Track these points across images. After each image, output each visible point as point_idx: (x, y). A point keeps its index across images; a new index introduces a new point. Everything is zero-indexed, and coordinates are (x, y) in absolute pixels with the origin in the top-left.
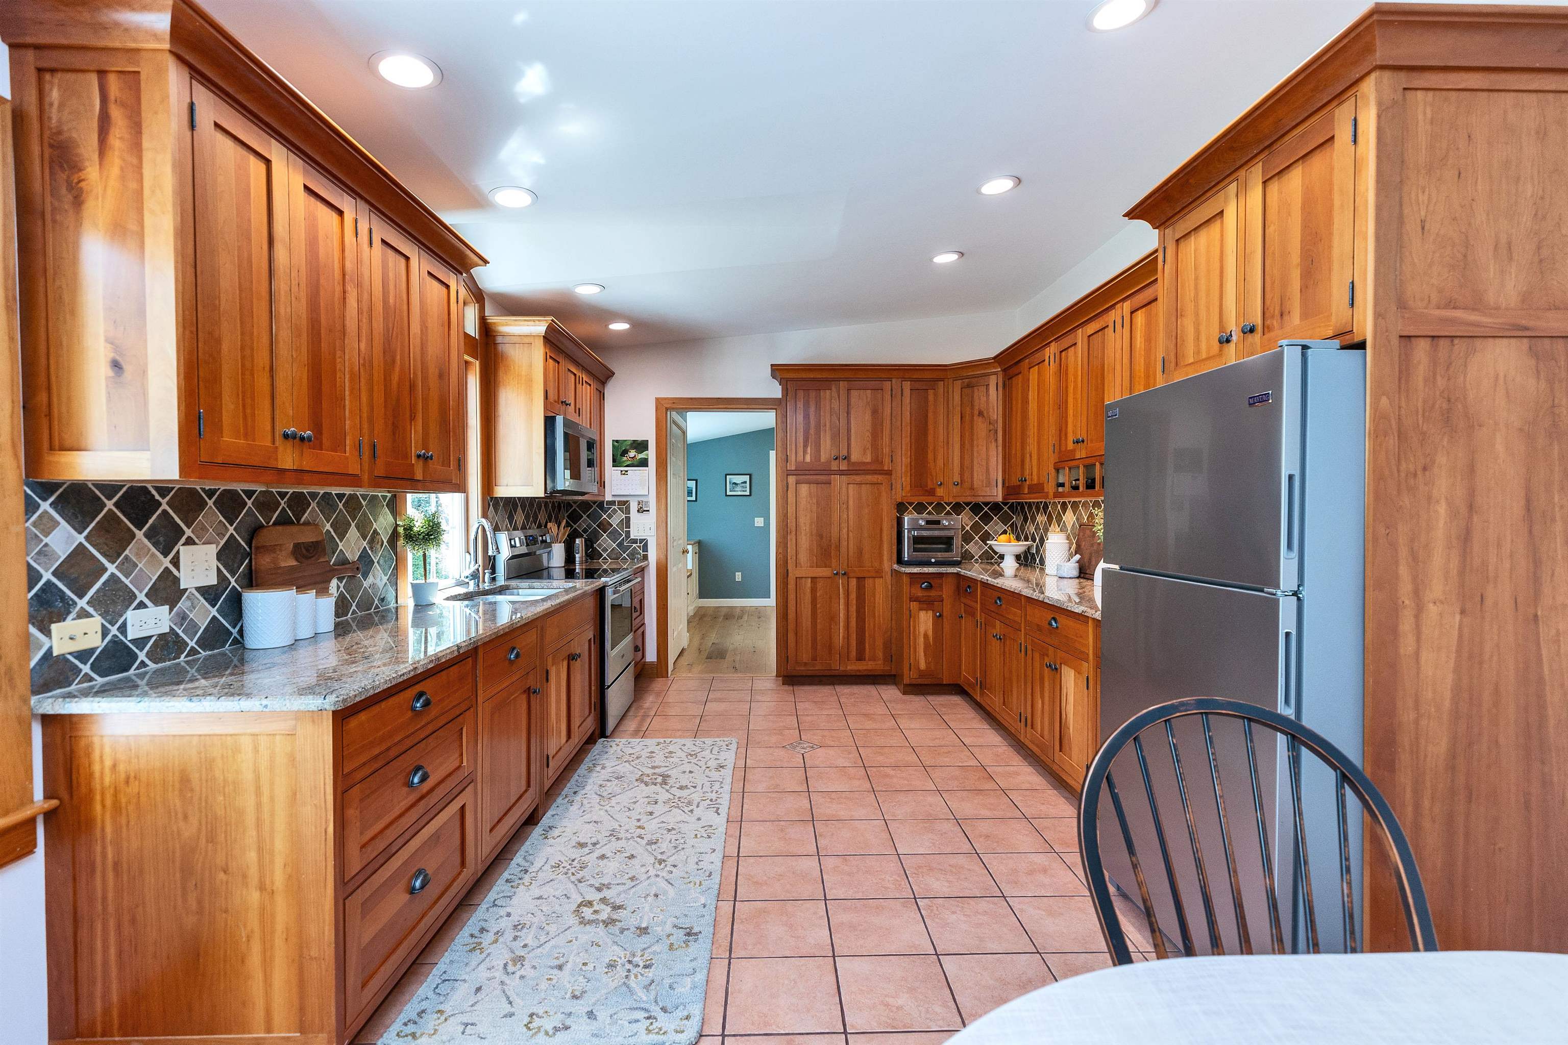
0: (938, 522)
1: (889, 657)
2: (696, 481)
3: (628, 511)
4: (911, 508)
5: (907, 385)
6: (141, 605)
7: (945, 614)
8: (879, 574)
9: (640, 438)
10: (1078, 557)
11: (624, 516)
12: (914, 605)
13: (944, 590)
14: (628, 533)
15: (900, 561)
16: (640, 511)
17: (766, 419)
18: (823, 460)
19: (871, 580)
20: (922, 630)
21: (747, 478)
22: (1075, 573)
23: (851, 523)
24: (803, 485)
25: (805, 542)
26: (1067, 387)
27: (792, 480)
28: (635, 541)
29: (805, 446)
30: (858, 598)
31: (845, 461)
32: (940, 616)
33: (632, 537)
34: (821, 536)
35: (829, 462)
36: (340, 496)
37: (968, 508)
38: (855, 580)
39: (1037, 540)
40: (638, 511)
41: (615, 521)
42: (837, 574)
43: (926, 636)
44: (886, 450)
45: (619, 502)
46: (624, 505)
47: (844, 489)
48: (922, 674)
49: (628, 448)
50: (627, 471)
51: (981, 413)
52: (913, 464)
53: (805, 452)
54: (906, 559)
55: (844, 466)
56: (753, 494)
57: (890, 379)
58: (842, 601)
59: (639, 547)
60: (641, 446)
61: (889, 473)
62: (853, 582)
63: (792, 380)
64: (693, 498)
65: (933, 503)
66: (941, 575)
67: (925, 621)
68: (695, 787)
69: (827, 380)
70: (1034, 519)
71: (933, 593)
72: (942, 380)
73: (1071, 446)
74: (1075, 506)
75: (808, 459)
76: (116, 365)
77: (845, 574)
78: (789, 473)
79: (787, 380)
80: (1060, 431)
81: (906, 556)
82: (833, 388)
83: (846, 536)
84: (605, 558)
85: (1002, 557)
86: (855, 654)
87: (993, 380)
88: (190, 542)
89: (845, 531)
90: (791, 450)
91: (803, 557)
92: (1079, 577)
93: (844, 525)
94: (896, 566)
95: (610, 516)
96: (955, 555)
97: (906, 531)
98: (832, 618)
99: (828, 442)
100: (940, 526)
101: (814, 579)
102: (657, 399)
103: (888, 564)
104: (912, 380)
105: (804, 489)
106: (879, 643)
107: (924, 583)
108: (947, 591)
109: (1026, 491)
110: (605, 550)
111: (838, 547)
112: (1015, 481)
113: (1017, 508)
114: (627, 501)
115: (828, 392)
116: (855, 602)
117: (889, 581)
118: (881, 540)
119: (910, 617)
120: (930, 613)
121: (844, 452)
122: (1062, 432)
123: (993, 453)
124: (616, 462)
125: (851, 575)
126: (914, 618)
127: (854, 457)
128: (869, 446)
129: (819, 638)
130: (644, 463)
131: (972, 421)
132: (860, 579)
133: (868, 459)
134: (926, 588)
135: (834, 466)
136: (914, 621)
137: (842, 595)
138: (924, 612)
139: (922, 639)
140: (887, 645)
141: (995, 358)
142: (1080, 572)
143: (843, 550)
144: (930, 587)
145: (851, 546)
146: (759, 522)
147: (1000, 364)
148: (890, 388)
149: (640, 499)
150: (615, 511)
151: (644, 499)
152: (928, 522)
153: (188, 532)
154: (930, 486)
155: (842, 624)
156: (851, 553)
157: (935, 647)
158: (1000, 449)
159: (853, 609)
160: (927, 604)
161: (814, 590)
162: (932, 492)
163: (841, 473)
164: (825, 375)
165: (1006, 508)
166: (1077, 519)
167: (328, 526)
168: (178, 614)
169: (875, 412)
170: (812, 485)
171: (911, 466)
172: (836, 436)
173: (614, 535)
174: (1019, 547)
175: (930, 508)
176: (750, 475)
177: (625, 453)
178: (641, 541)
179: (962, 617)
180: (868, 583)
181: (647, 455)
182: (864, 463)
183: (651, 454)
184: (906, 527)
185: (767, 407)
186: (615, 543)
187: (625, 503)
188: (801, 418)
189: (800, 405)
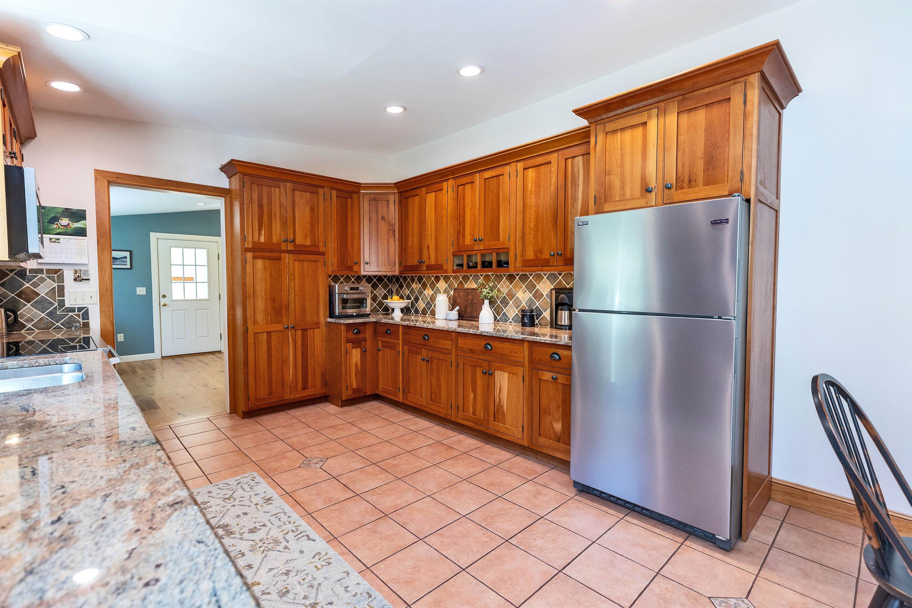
0: (357, 289)
1: (325, 384)
3: (61, 278)
5: (334, 193)
7: (367, 349)
8: (317, 325)
9: (75, 206)
10: (458, 308)
11: (55, 285)
12: (349, 345)
13: (367, 333)
14: (62, 303)
15: (332, 315)
16: (78, 279)
18: (274, 241)
19: (311, 330)
20: (354, 362)
21: (127, 254)
22: (457, 317)
23: (297, 289)
24: (260, 260)
25: (260, 305)
26: (464, 207)
27: (249, 255)
28: (72, 310)
29: (260, 230)
30: (303, 344)
31: (292, 243)
32: (366, 350)
33: (67, 305)
34: (274, 300)
35: (279, 244)
37: (364, 279)
38: (300, 331)
40: (75, 280)
41: (43, 290)
42: (288, 328)
43: (356, 365)
44: (321, 238)
45: (48, 271)
46: (56, 273)
47: (291, 264)
48: (355, 391)
49: (58, 215)
50: (59, 239)
51: (383, 218)
52: (339, 248)
53: (260, 235)
54: (337, 314)
55: (291, 247)
56: (134, 265)
57: (322, 187)
58: (291, 348)
59: (78, 315)
60: (80, 215)
61: (323, 254)
62: (299, 333)
65: (343, 276)
66: (365, 324)
67: (356, 355)
68: (264, 525)
69: (276, 180)
70: (408, 286)
71: (360, 336)
72: (356, 193)
73: (468, 242)
75: (262, 240)
77: (293, 327)
78: (247, 250)
79: (244, 174)
81: (337, 312)
82: (282, 187)
83: (293, 299)
84: (29, 329)
85: (393, 310)
86: (301, 385)
87: (392, 198)
89: (292, 296)
90: (248, 231)
91: (260, 317)
92: (458, 319)
93: (292, 291)
94: (329, 320)
95: (35, 285)
96: (368, 310)
97: (337, 295)
98: (284, 362)
99: (278, 229)
100: (359, 291)
101: (269, 333)
103: (324, 318)
104: (338, 190)
105: (260, 263)
106: (319, 375)
107: (355, 330)
108: (368, 334)
109: (425, 268)
110: (29, 320)
111: (288, 309)
113: (392, 280)
114: (60, 270)
115: (277, 189)
116: (300, 347)
117: (324, 330)
118: (318, 302)
119: (347, 354)
120: (359, 350)
121: (291, 237)
122: (460, 234)
123: (392, 243)
124: (43, 230)
125: (298, 328)
126: (349, 354)
127: (299, 241)
128: (309, 233)
129: (274, 378)
130: (82, 232)
131: (377, 223)
132: (304, 330)
133: (308, 243)
134: (357, 333)
135: (283, 248)
136: (349, 356)
137: (291, 344)
138: (355, 349)
139: (354, 368)
140: (323, 375)
141: (395, 184)
142: (459, 317)
143: (292, 309)
144: (358, 332)
145: (297, 306)
146: (141, 291)
147: (398, 188)
148: (323, 194)
149: (77, 268)
150: (42, 280)
151: (83, 268)
152: (352, 289)
154: (349, 264)
155: (291, 365)
156: (297, 312)
157: (362, 373)
158: (397, 242)
159: (299, 352)
160: (357, 343)
161: (269, 342)
162: (350, 268)
163: (289, 252)
165: (385, 280)
166: (449, 286)
169: (312, 209)
170: (266, 260)
171: (337, 250)
172: (284, 224)
173: (42, 304)
174: (404, 303)
175: (342, 279)
176: (131, 252)
177: (54, 220)
178: (80, 309)
179: (380, 350)
180: (310, 333)
181: (86, 225)
182: (306, 245)
183: (91, 224)
184: (337, 292)
185: (217, 194)
186: (43, 313)
187: (56, 271)
188: (256, 208)
189: (255, 196)
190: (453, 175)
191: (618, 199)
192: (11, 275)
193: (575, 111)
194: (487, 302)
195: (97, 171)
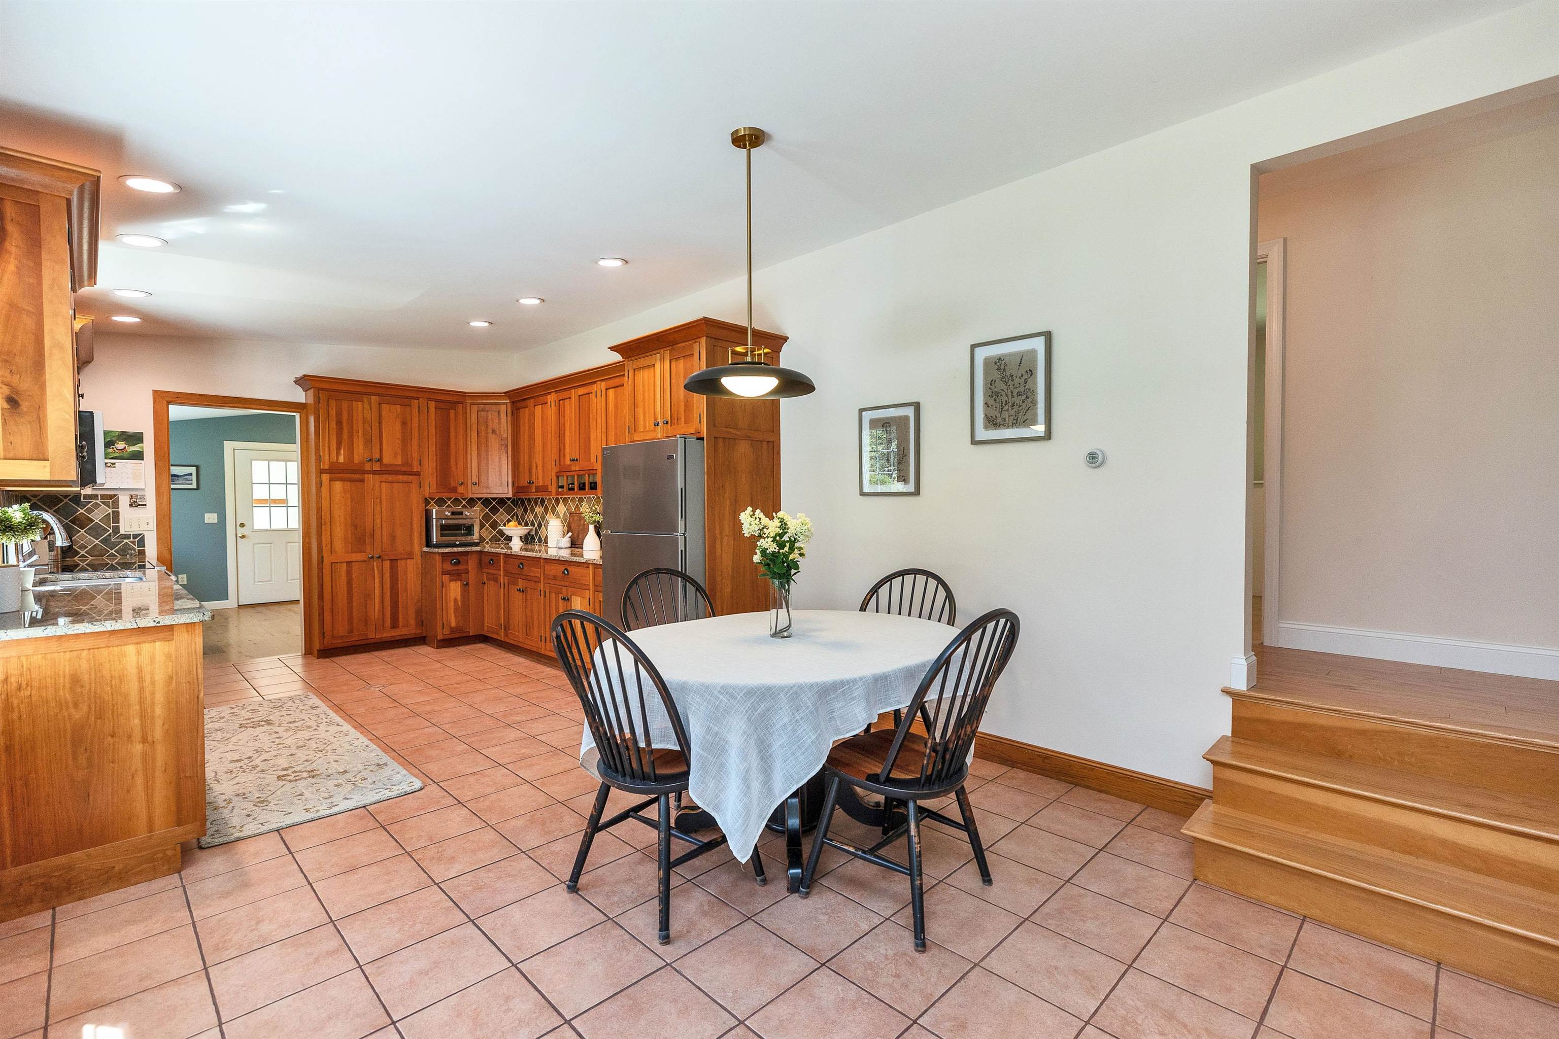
0: (461, 513)
1: (421, 623)
3: (116, 504)
4: (432, 502)
5: (432, 404)
7: (470, 582)
8: (410, 556)
9: (131, 429)
10: (570, 534)
11: (110, 511)
12: (446, 578)
13: (469, 564)
14: (116, 530)
15: (429, 544)
16: (134, 504)
18: (356, 461)
19: (403, 561)
20: (452, 597)
21: (193, 470)
22: (569, 545)
23: (384, 514)
24: (339, 482)
25: (339, 532)
26: (564, 424)
27: (325, 477)
28: (127, 537)
29: (338, 449)
30: (391, 577)
31: (378, 463)
32: (467, 584)
33: (122, 532)
34: (356, 527)
35: (362, 463)
37: (479, 502)
38: (388, 562)
39: (536, 525)
40: (131, 505)
41: (97, 516)
42: (372, 557)
43: (456, 601)
44: (415, 455)
45: (103, 497)
46: (111, 499)
47: (377, 486)
48: (453, 630)
49: (114, 439)
50: (115, 464)
51: (494, 432)
52: (438, 467)
53: (338, 454)
54: (435, 543)
55: (376, 467)
56: (202, 486)
57: (417, 398)
58: (377, 581)
59: (133, 543)
60: (136, 438)
61: (418, 474)
62: (387, 564)
63: (323, 389)
65: (451, 498)
66: (467, 553)
67: (455, 589)
69: (358, 393)
70: (532, 510)
71: (461, 567)
72: (462, 403)
73: (568, 462)
74: (565, 501)
75: (341, 459)
76: (12, 401)
77: (379, 557)
78: (322, 471)
79: (320, 389)
80: (560, 451)
81: (435, 540)
82: (365, 400)
83: (379, 525)
84: (83, 556)
85: (509, 539)
86: (389, 622)
87: (503, 407)
89: (378, 521)
90: (324, 451)
91: (339, 545)
92: (571, 547)
93: (378, 516)
94: (425, 549)
95: (90, 511)
96: (476, 537)
97: (434, 520)
98: (368, 596)
99: (361, 447)
100: (463, 516)
101: (349, 563)
103: (418, 547)
104: (437, 401)
105: (338, 486)
106: (412, 612)
107: (453, 560)
108: (472, 564)
109: (534, 490)
110: (83, 547)
111: (372, 536)
112: (524, 482)
113: (518, 503)
114: (115, 495)
115: (360, 404)
116: (388, 580)
117: (419, 561)
118: (412, 529)
119: (443, 587)
120: (459, 583)
121: (377, 456)
122: (561, 452)
123: (504, 462)
125: (385, 558)
126: (446, 587)
127: (387, 460)
128: (399, 451)
129: (355, 614)
130: (139, 456)
131: (487, 437)
132: (393, 561)
133: (399, 462)
134: (455, 564)
135: (368, 467)
136: (446, 591)
137: (376, 576)
138: (454, 582)
139: (452, 604)
140: (419, 613)
141: (505, 393)
142: (572, 544)
143: (377, 536)
144: (458, 563)
145: (384, 533)
146: (211, 518)
147: (509, 398)
148: (417, 406)
149: (133, 493)
150: (97, 506)
151: (139, 493)
152: (453, 513)
154: (453, 484)
155: (377, 600)
156: (384, 540)
157: (464, 609)
158: (510, 459)
159: (387, 586)
160: (456, 575)
161: (349, 572)
162: (454, 490)
163: (374, 472)
164: (358, 389)
165: (509, 502)
166: (567, 509)
169: (404, 423)
170: (345, 483)
171: (437, 469)
172: (368, 441)
173: (96, 531)
174: (523, 530)
175: (449, 502)
176: (198, 468)
177: (110, 444)
178: (135, 536)
179: (485, 583)
180: (401, 564)
181: (142, 448)
182: (396, 465)
183: (148, 447)
184: (434, 517)
185: (290, 410)
186: (97, 540)
187: (111, 497)
188: (333, 425)
189: (333, 412)
190: (554, 388)
191: (642, 430)
192: (66, 500)
193: (609, 348)
194: (591, 528)
195: (155, 392)
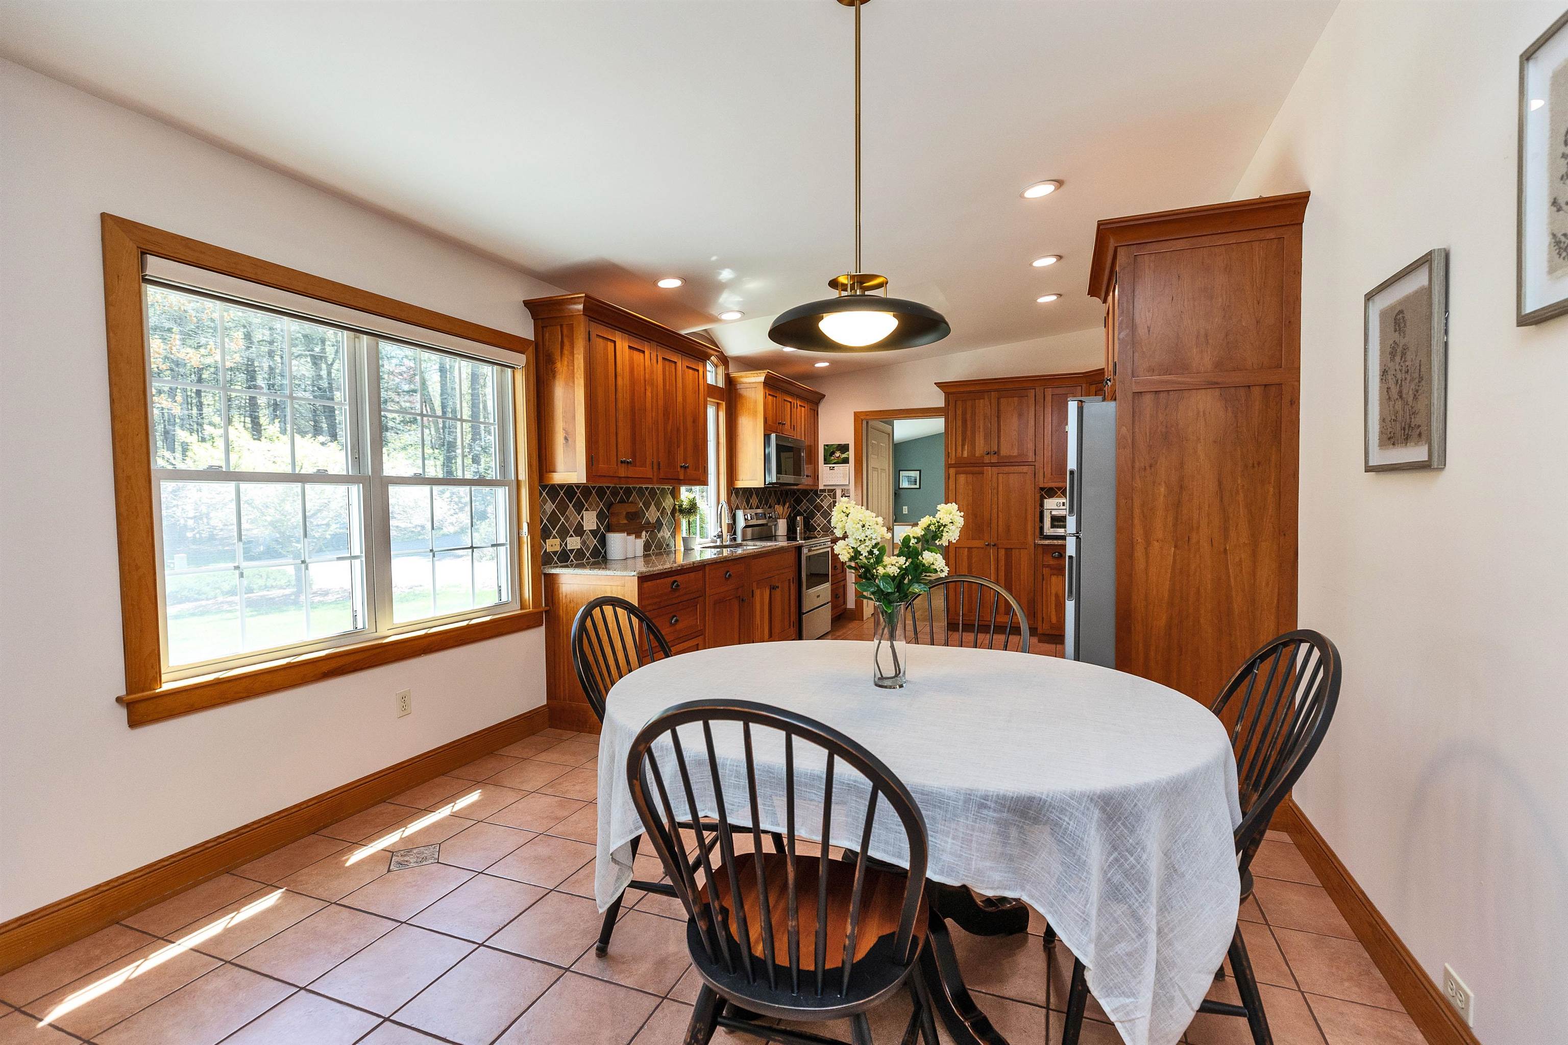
2: (920, 471)
3: (835, 497)
4: (1059, 493)
5: (1048, 392)
6: (571, 536)
8: (1024, 545)
9: (843, 442)
11: (831, 500)
12: (1046, 570)
17: (936, 425)
18: (977, 455)
19: (1017, 551)
20: (1053, 592)
23: (1000, 503)
24: (962, 475)
27: (953, 471)
29: (963, 445)
30: (1006, 565)
31: (996, 455)
34: (976, 515)
35: (982, 457)
36: (647, 489)
38: (1004, 550)
40: (842, 496)
41: (825, 504)
42: (988, 545)
43: (1057, 596)
45: (828, 490)
46: (832, 492)
47: (995, 477)
49: (835, 450)
50: (834, 467)
53: (963, 450)
54: (1045, 534)
55: (994, 459)
57: (1035, 387)
58: (992, 567)
60: (844, 448)
61: (1033, 464)
62: (1002, 552)
63: (954, 393)
64: (917, 486)
67: (1056, 583)
69: (979, 392)
72: (1080, 385)
75: (965, 455)
76: (566, 439)
77: (995, 545)
78: (950, 466)
79: (950, 393)
81: (1046, 531)
82: (986, 397)
83: (996, 515)
84: (819, 531)
86: (1003, 609)
88: (587, 510)
89: (995, 511)
90: (951, 449)
93: (995, 506)
94: (1037, 540)
95: (822, 500)
97: (1046, 511)
99: (982, 442)
101: (969, 548)
102: (855, 413)
103: (1032, 537)
104: (1052, 388)
105: (962, 478)
107: (1055, 553)
110: (819, 525)
111: (990, 524)
114: (834, 489)
115: (982, 401)
116: (1003, 568)
117: (1033, 552)
118: (1026, 519)
119: (1043, 579)
121: (995, 449)
124: (826, 461)
125: (1000, 546)
126: (1047, 580)
127: (1004, 452)
128: (1016, 442)
130: (846, 461)
132: (1008, 551)
133: (1015, 453)
134: (1057, 557)
135: (987, 459)
136: (1047, 584)
137: (993, 563)
138: (1055, 576)
139: (1053, 598)
140: (1031, 604)
143: (994, 525)
145: (1000, 523)
148: (1034, 395)
149: (843, 488)
150: (825, 497)
151: (846, 487)
153: (586, 505)
156: (1000, 530)
159: (1002, 573)
160: (1057, 570)
161: (970, 557)
163: (992, 465)
164: (978, 388)
167: (641, 504)
168: (583, 541)
169: (1021, 415)
170: (968, 475)
171: (1051, 458)
172: (987, 436)
173: (825, 514)
177: (833, 453)
180: (1015, 553)
181: (848, 455)
182: (1012, 456)
183: (851, 454)
184: (1046, 508)
185: (938, 414)
186: (825, 520)
187: (832, 490)
188: (959, 423)
189: (959, 412)
